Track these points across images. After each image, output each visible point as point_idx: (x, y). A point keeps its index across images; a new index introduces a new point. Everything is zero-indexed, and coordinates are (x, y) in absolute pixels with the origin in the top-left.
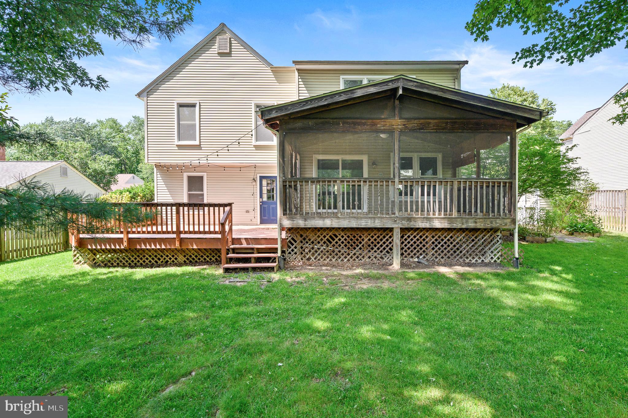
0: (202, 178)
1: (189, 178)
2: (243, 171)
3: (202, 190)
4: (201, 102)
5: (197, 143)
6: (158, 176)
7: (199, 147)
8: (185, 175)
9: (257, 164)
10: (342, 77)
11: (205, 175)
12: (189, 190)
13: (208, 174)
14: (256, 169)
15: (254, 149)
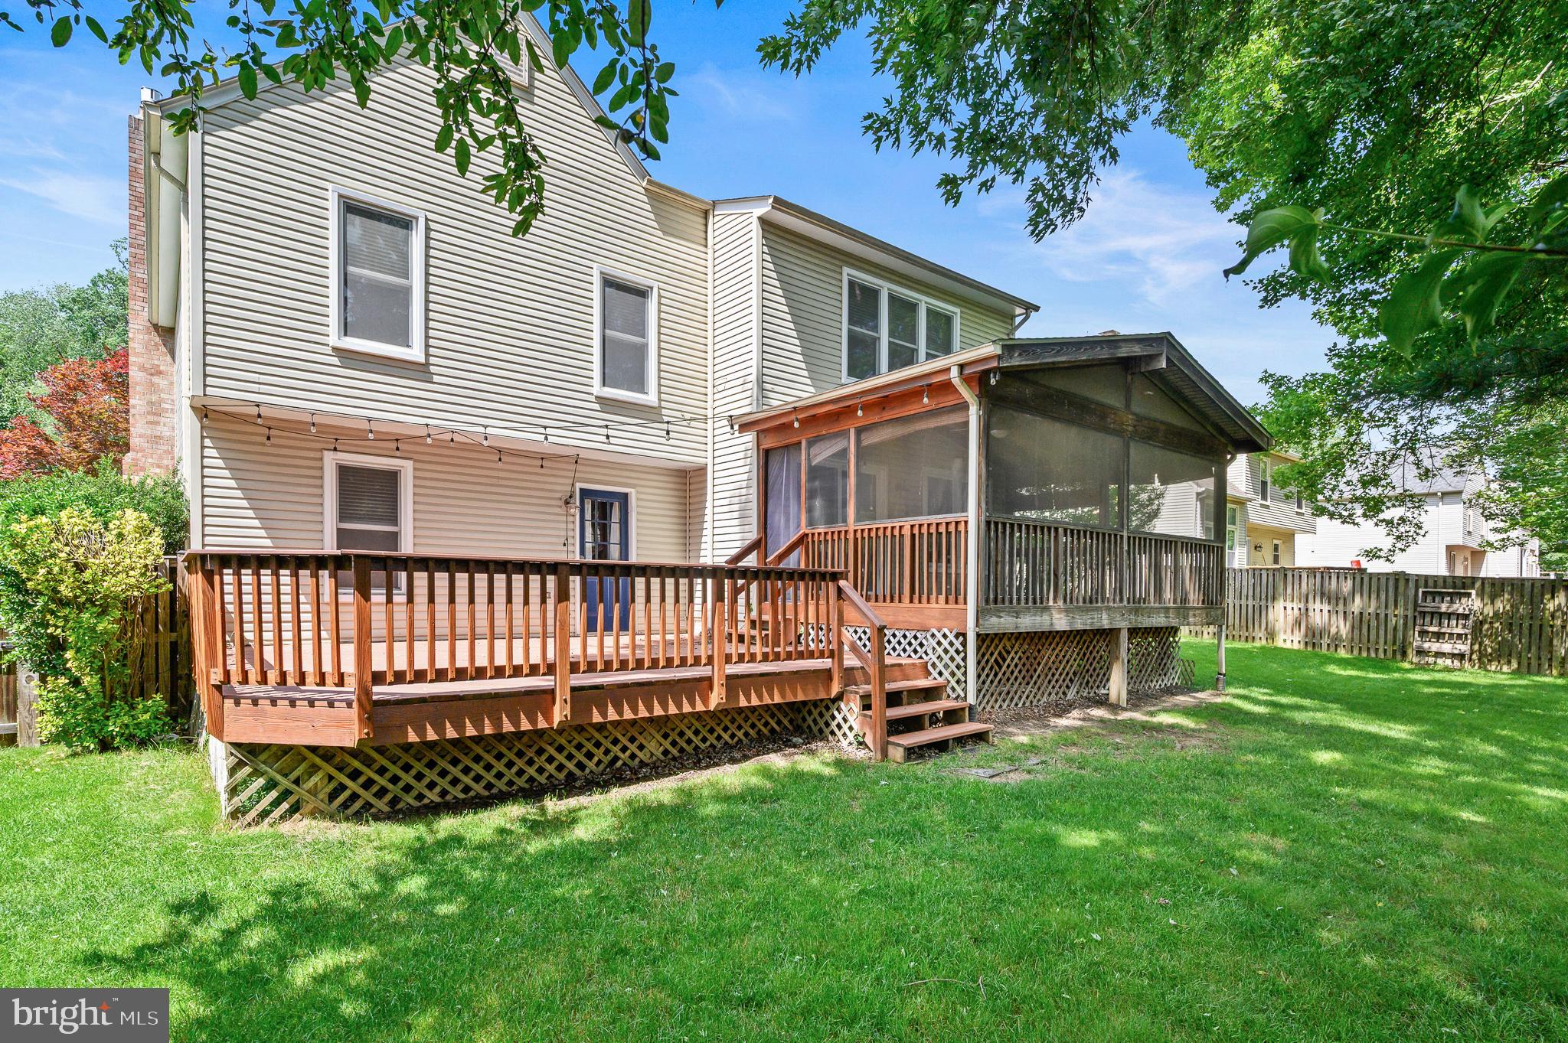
0: (392, 478)
1: (344, 471)
2: (549, 472)
3: (394, 519)
4: (430, 216)
5: (415, 353)
6: (207, 452)
7: (420, 371)
8: (331, 461)
9: (583, 454)
10: (846, 270)
11: (407, 469)
12: (344, 515)
13: (419, 465)
14: (579, 468)
15: (597, 407)
